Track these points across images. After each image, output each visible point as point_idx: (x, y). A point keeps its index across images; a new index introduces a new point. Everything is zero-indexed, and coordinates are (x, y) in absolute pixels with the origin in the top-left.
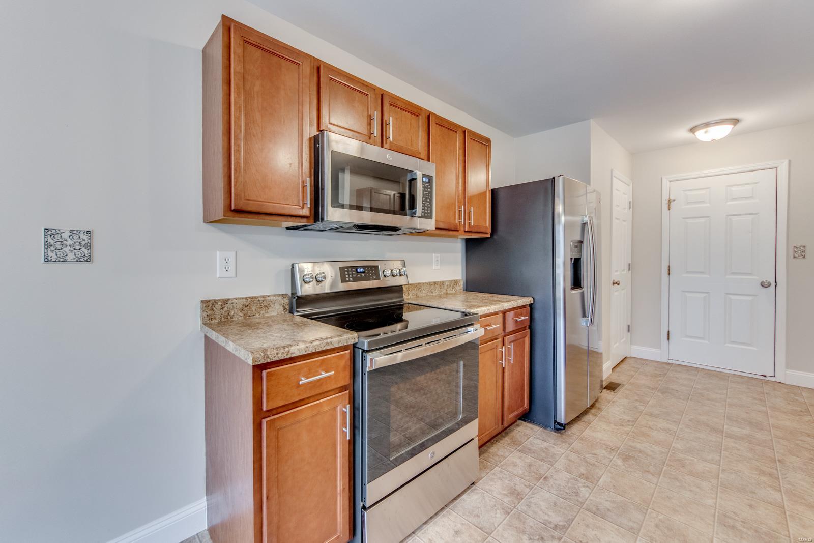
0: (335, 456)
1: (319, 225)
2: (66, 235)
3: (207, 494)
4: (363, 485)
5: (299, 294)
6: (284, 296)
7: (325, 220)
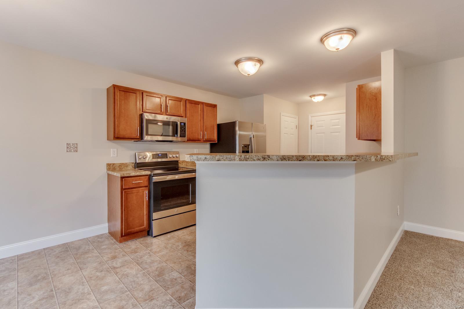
0: (144, 205)
1: (142, 140)
2: (71, 145)
3: (108, 222)
4: (152, 214)
7: (144, 139)
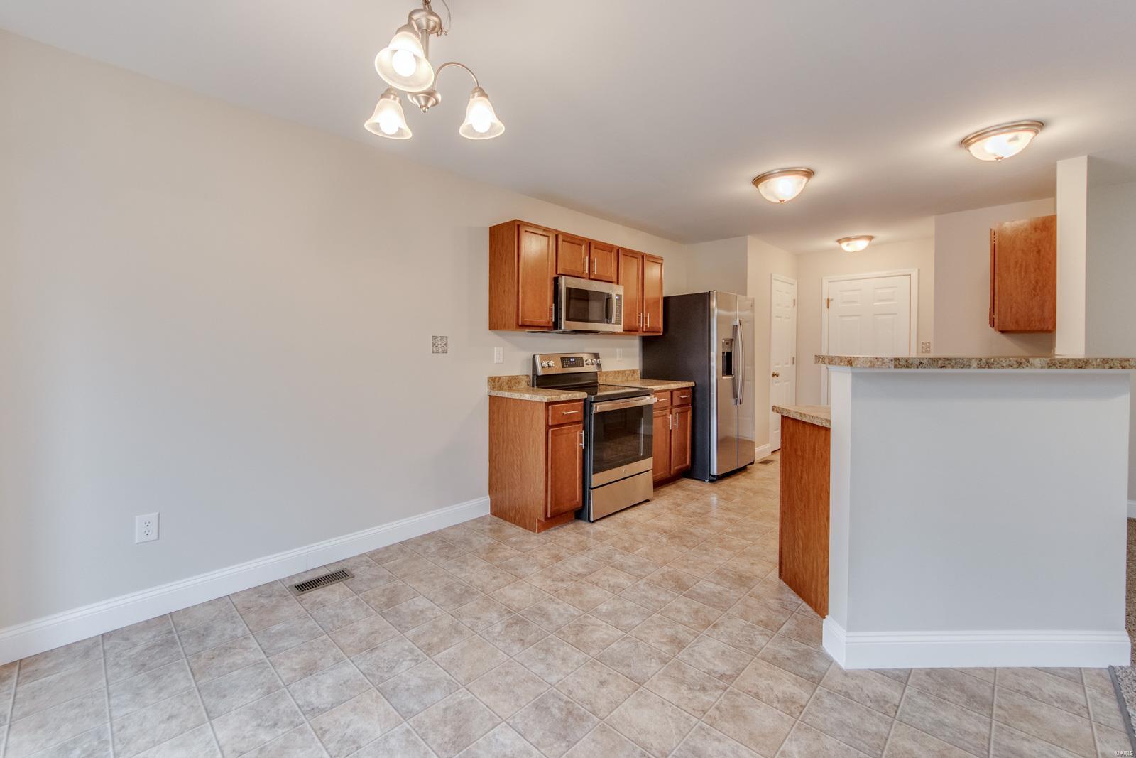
5: (540, 372)
6: (528, 376)
